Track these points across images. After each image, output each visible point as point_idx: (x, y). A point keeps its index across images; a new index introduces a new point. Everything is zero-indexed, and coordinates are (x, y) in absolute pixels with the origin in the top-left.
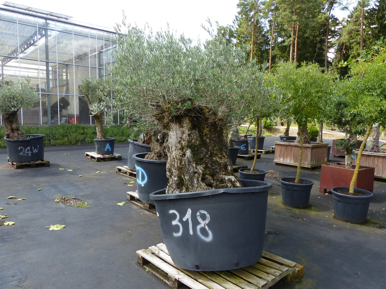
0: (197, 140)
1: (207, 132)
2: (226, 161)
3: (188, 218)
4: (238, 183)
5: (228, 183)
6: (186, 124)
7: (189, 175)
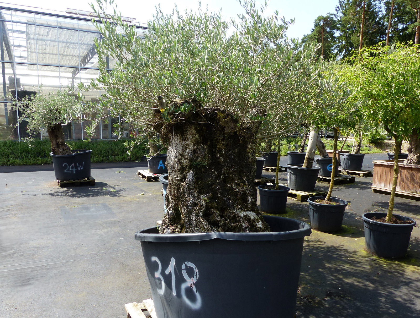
0: (204, 157)
1: (222, 146)
2: (245, 188)
3: (171, 271)
4: (260, 222)
5: (243, 222)
6: (190, 136)
7: (187, 208)
